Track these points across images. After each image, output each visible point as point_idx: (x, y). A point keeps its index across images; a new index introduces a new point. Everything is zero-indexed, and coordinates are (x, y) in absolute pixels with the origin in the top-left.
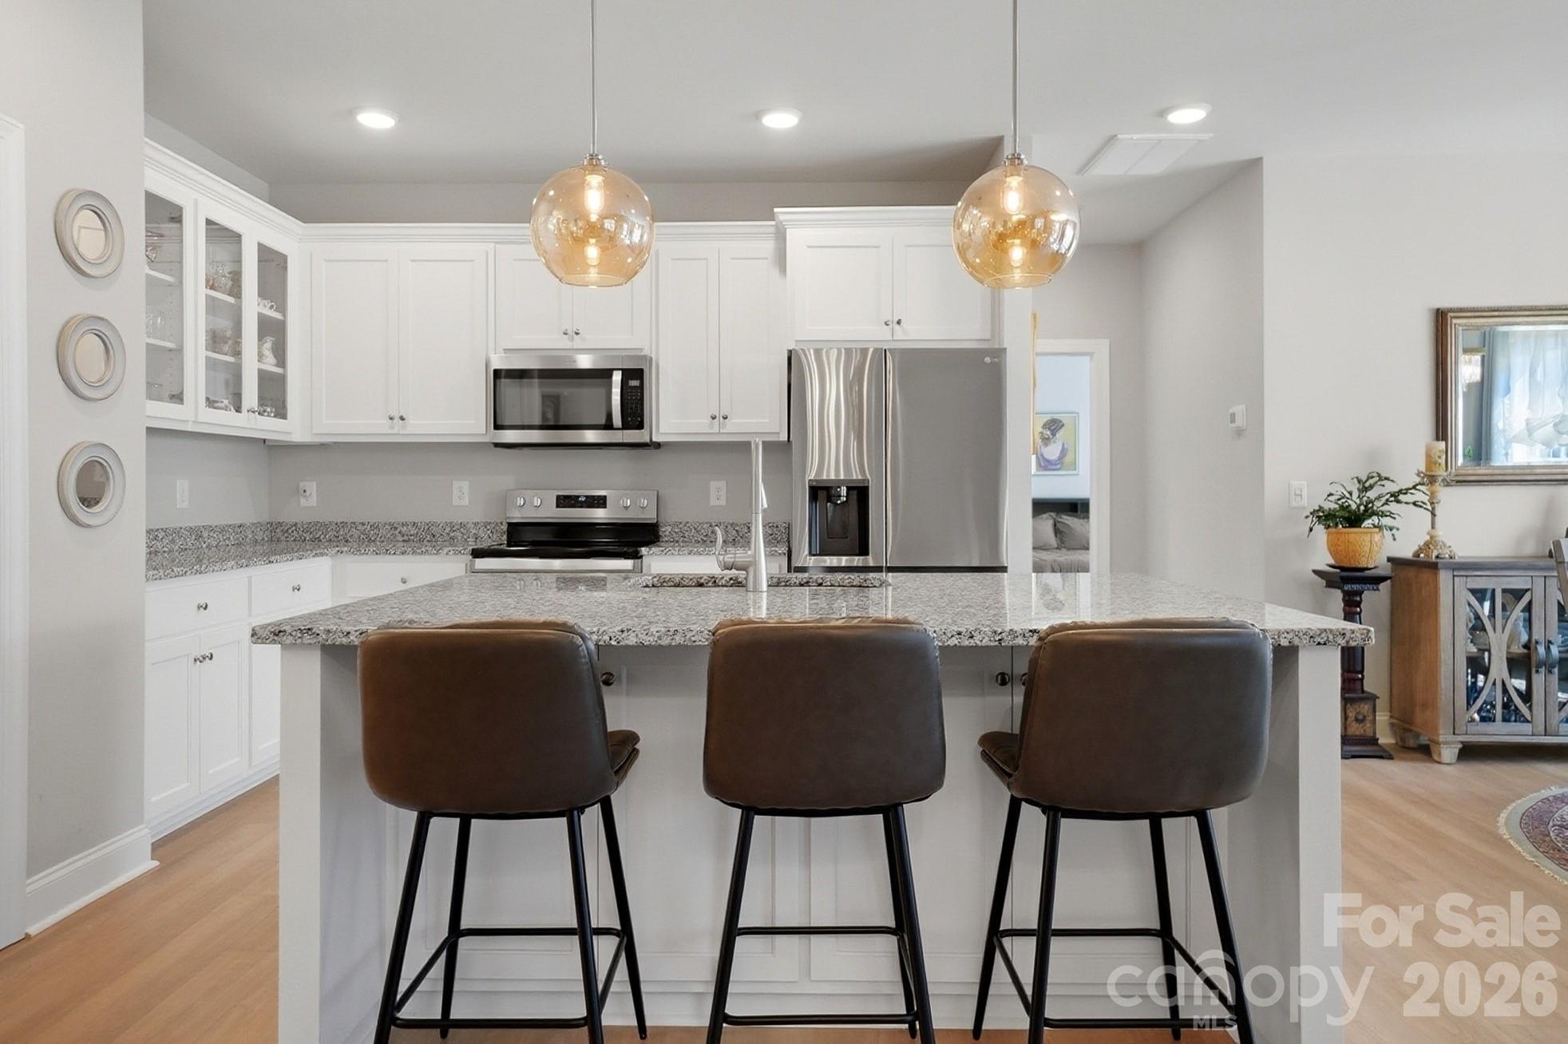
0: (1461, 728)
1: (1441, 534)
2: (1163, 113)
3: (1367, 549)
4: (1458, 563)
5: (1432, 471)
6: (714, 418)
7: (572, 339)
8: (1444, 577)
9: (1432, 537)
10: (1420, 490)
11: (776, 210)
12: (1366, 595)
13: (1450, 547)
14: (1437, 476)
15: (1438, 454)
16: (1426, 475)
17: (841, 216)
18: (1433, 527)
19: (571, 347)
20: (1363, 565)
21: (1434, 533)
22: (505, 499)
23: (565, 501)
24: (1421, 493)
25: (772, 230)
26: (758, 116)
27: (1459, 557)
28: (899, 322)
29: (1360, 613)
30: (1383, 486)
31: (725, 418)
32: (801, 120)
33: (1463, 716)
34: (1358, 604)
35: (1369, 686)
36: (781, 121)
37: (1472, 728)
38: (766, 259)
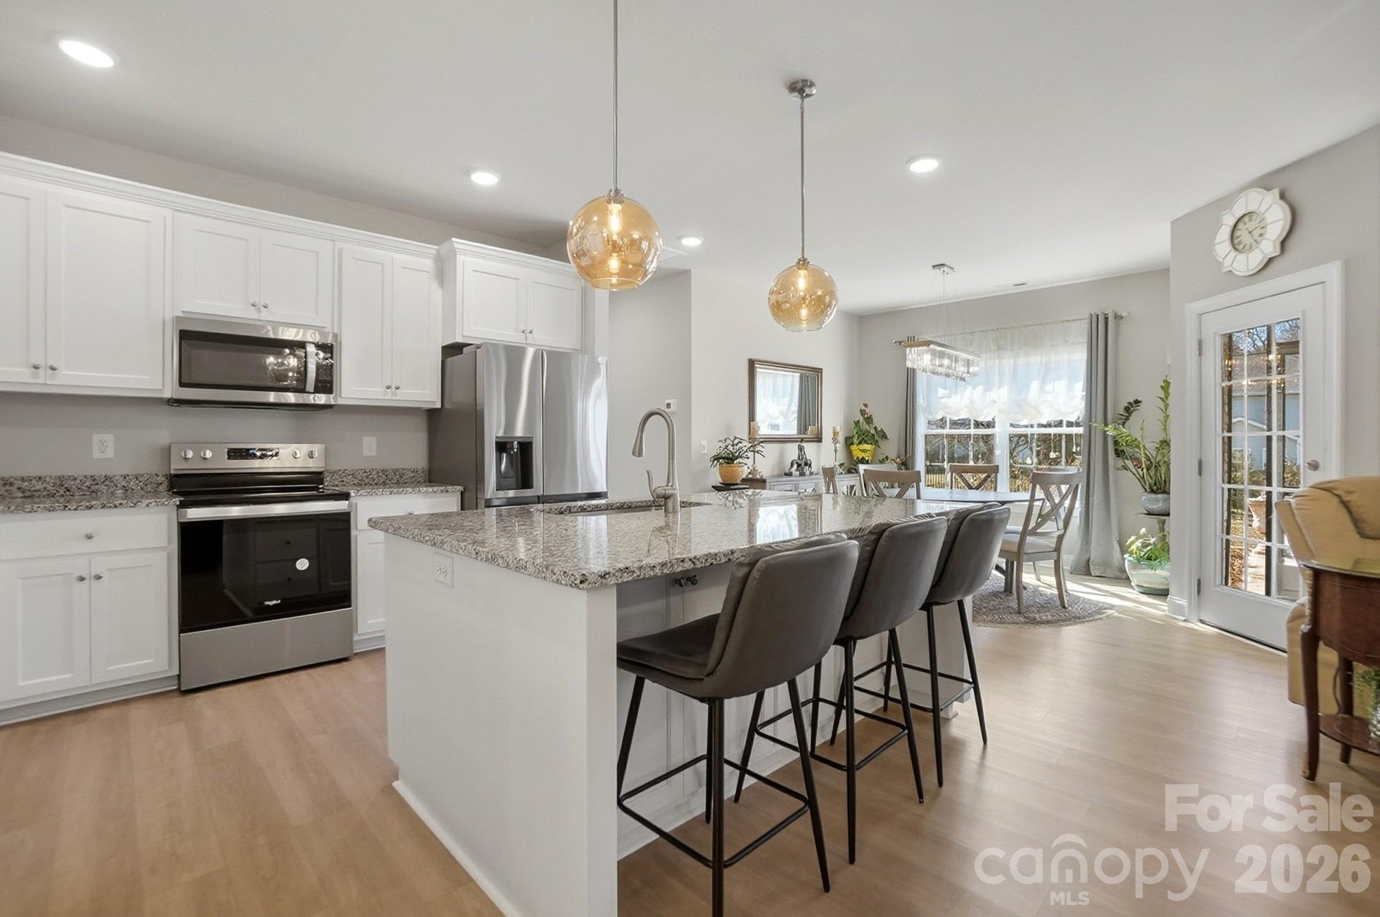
2: (679, 238)
6: (389, 387)
7: (259, 311)
11: (453, 239)
17: (504, 255)
19: (257, 318)
22: (167, 452)
23: (235, 454)
25: (435, 252)
26: (468, 172)
28: (531, 332)
31: (397, 388)
32: (499, 182)
36: (485, 179)
38: (428, 272)
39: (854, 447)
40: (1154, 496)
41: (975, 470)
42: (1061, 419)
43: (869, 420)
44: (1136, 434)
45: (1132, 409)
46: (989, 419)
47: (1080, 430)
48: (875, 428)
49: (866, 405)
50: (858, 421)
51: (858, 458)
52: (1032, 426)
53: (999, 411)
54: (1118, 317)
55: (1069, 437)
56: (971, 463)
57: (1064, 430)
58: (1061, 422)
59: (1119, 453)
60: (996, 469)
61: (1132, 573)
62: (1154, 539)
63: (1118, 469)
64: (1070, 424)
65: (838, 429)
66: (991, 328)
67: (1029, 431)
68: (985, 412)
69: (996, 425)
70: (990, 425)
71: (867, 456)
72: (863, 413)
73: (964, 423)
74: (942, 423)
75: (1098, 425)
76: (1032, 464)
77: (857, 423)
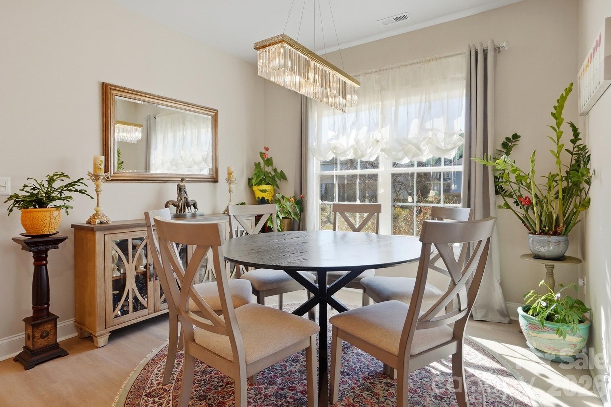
0: (109, 323)
1: (102, 209)
3: (48, 222)
4: (111, 226)
5: (96, 173)
8: (99, 235)
9: (97, 212)
10: (82, 183)
12: (50, 252)
13: (107, 217)
14: (100, 175)
15: (100, 163)
16: (93, 175)
18: (98, 206)
20: (46, 233)
21: (99, 209)
24: (83, 184)
27: (113, 222)
29: (46, 265)
30: (63, 180)
33: (111, 314)
34: (45, 259)
35: (53, 309)
37: (117, 321)
39: (255, 188)
40: (545, 238)
41: (361, 209)
42: (439, 156)
43: (269, 162)
44: (525, 168)
45: (510, 144)
46: (373, 159)
47: (460, 168)
48: (275, 170)
49: (267, 149)
50: (259, 163)
51: (258, 198)
52: (413, 165)
53: (382, 150)
54: (497, 50)
55: (447, 176)
56: (358, 202)
57: (443, 168)
58: (440, 159)
59: (499, 191)
60: (378, 209)
61: (531, 333)
62: (559, 295)
63: (500, 207)
64: (448, 162)
65: (232, 169)
66: (374, 70)
67: (410, 170)
68: (369, 151)
69: (380, 165)
70: (374, 165)
71: (267, 196)
72: (262, 155)
73: (351, 164)
74: (333, 163)
75: (478, 159)
76: (413, 202)
77: (258, 165)
